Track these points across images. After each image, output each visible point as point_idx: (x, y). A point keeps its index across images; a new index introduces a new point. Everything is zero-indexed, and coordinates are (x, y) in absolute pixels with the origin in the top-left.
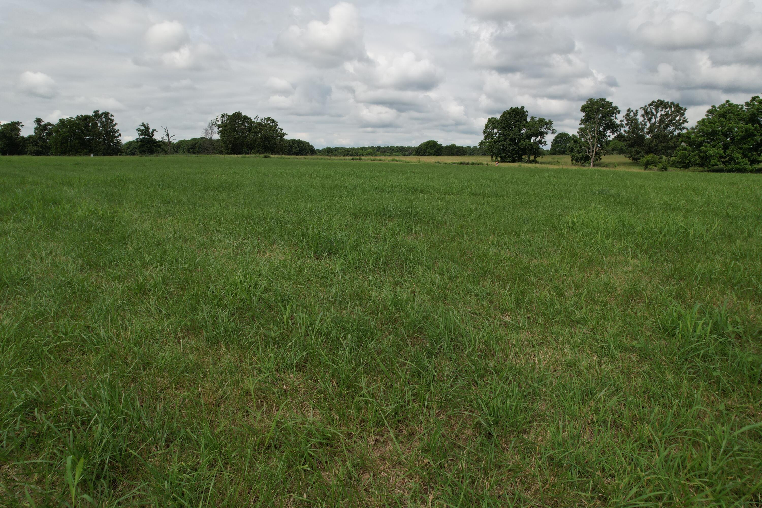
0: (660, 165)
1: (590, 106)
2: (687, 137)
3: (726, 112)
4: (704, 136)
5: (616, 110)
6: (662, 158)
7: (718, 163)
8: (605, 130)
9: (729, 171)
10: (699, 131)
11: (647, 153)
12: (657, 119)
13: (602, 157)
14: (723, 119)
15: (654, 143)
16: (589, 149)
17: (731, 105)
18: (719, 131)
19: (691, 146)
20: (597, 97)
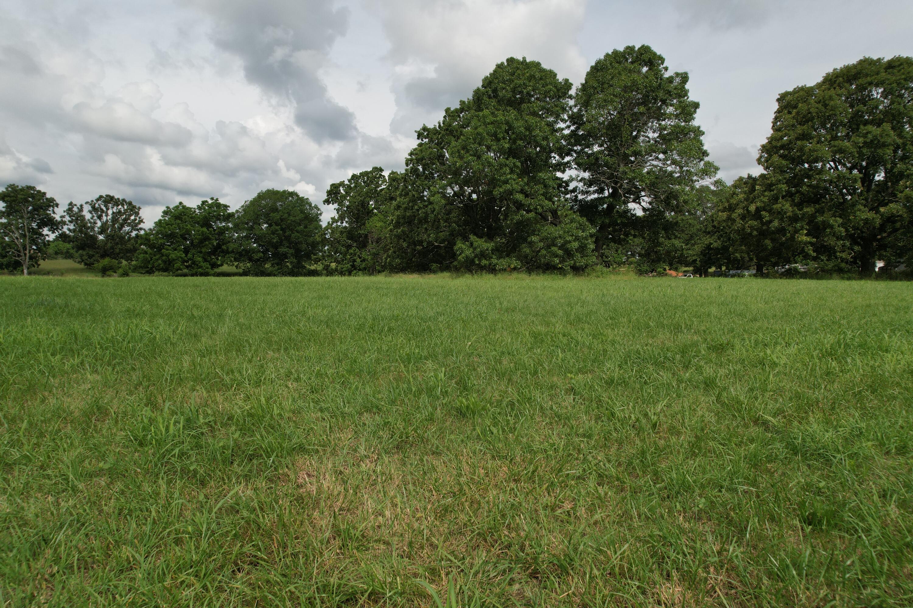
0: (121, 271)
1: (12, 194)
2: (146, 239)
3: (181, 214)
4: (163, 238)
5: (51, 203)
6: (121, 263)
7: (181, 267)
8: (40, 226)
9: (192, 275)
10: (158, 233)
11: (103, 256)
12: (110, 217)
13: (41, 262)
14: (178, 221)
15: (109, 245)
16: (19, 251)
17: (184, 207)
18: (177, 233)
19: (151, 248)
20: (21, 184)
